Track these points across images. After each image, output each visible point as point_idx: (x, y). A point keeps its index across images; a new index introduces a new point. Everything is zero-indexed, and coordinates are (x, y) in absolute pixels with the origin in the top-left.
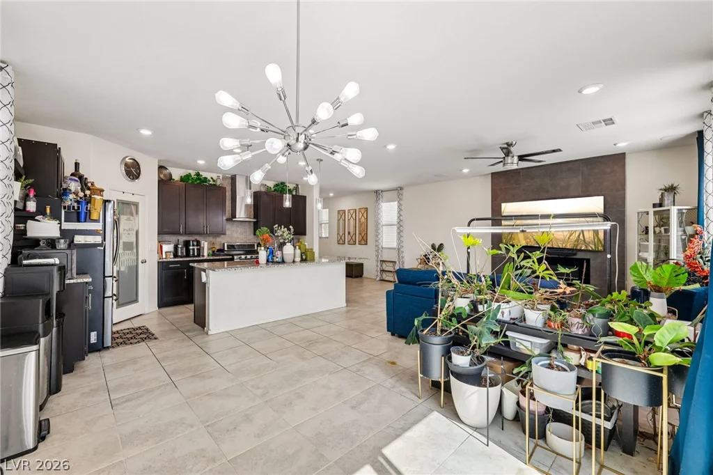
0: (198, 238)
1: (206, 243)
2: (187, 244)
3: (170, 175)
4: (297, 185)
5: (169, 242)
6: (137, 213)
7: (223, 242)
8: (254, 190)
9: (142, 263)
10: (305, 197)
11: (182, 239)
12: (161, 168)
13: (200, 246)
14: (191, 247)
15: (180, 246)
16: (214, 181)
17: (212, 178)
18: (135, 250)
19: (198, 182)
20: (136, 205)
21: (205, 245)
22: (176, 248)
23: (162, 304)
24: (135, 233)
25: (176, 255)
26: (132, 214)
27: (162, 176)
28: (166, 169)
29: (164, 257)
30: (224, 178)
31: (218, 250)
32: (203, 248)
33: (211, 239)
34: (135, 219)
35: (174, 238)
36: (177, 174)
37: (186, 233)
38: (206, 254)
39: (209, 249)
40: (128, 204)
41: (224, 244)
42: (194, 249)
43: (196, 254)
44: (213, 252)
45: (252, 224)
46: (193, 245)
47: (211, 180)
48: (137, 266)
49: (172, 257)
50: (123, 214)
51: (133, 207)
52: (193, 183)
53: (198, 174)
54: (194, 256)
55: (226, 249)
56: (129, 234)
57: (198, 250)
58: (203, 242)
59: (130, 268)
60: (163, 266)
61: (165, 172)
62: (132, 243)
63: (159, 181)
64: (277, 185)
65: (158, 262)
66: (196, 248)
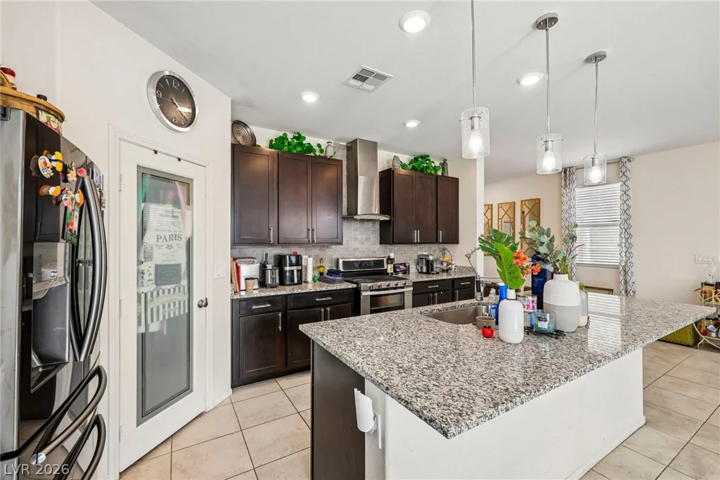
0: (300, 251)
1: (311, 260)
2: (280, 261)
3: (253, 137)
4: (445, 160)
5: (250, 260)
6: (189, 202)
7: (335, 257)
8: (380, 168)
9: (200, 306)
10: (458, 179)
11: (273, 252)
12: (237, 124)
13: (301, 265)
14: (287, 268)
15: (269, 267)
16: (322, 151)
17: (319, 146)
18: (184, 282)
19: (299, 149)
20: (187, 184)
21: (309, 263)
22: (263, 268)
23: (240, 380)
24: (183, 243)
25: (262, 284)
26: (176, 203)
27: (240, 139)
28: (245, 126)
29: (243, 287)
30: (337, 147)
31: (330, 272)
32: (306, 267)
33: (316, 251)
34: (183, 215)
35: (258, 252)
36: (264, 137)
37: (279, 243)
38: (310, 279)
39: (314, 269)
40: (168, 179)
41: (337, 261)
42: (292, 272)
43: (296, 281)
44: (321, 274)
45: (377, 226)
46: (291, 265)
47: (317, 149)
48: (189, 316)
49: (256, 286)
50: (157, 201)
51: (179, 187)
52: (289, 151)
53: (299, 137)
54: (293, 284)
55: (341, 269)
56: (170, 247)
57: (300, 272)
58: (304, 257)
59: (171, 322)
60: (241, 308)
61: (244, 131)
62: (179, 266)
63: (233, 146)
64: (416, 159)
65: (232, 300)
66: (294, 268)
